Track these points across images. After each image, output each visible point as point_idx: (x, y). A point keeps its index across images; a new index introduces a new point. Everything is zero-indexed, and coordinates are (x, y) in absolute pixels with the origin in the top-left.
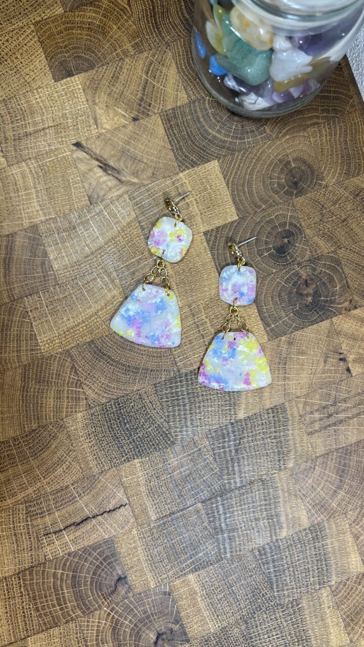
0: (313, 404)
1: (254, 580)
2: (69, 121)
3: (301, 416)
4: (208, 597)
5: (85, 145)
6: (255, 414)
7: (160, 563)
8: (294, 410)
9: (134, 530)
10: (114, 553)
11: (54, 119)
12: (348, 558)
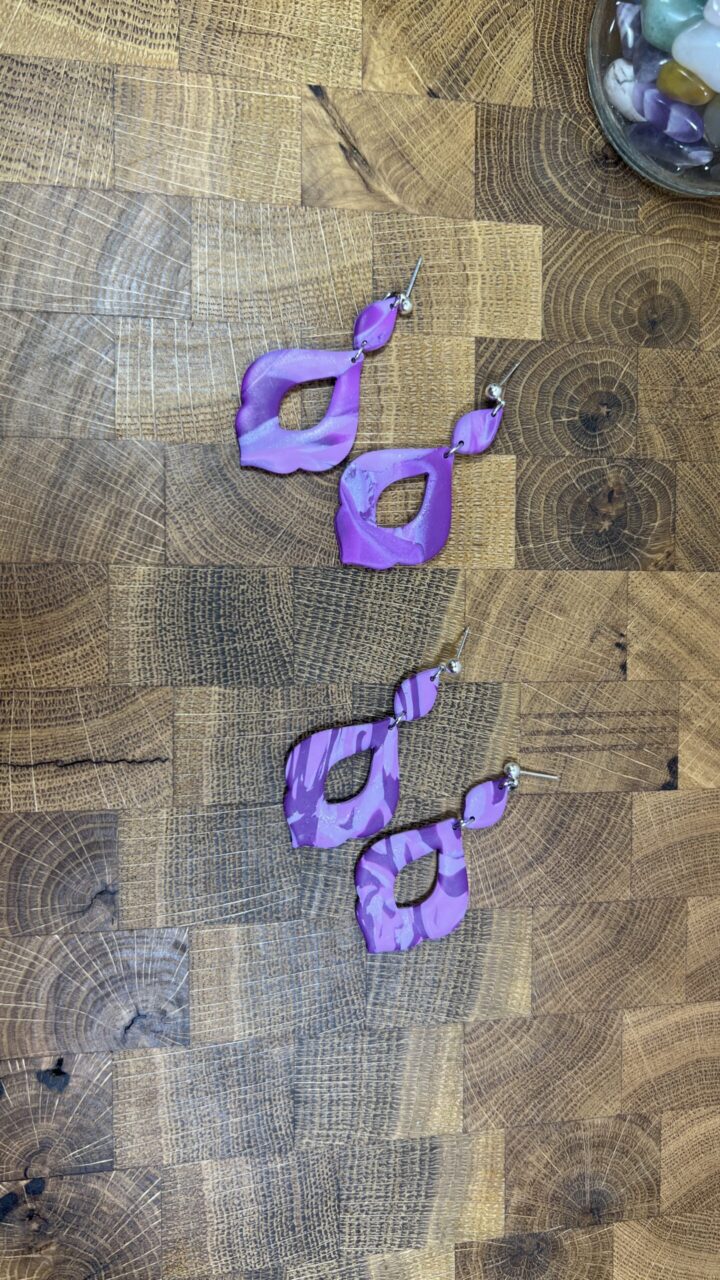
0: (547, 703)
1: (341, 972)
2: (320, 42)
3: (521, 715)
4: (251, 976)
5: (330, 96)
6: (447, 684)
7: (188, 888)
8: (511, 702)
9: (164, 811)
10: (110, 841)
11: (293, 25)
12: (510, 985)
